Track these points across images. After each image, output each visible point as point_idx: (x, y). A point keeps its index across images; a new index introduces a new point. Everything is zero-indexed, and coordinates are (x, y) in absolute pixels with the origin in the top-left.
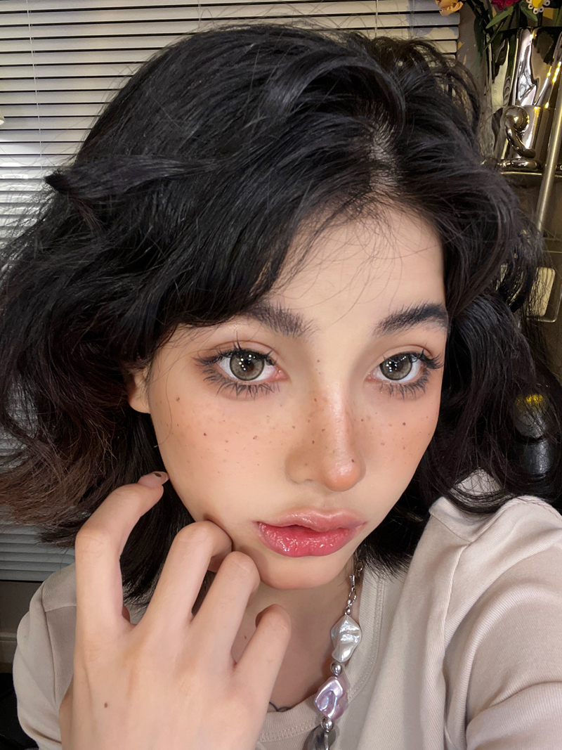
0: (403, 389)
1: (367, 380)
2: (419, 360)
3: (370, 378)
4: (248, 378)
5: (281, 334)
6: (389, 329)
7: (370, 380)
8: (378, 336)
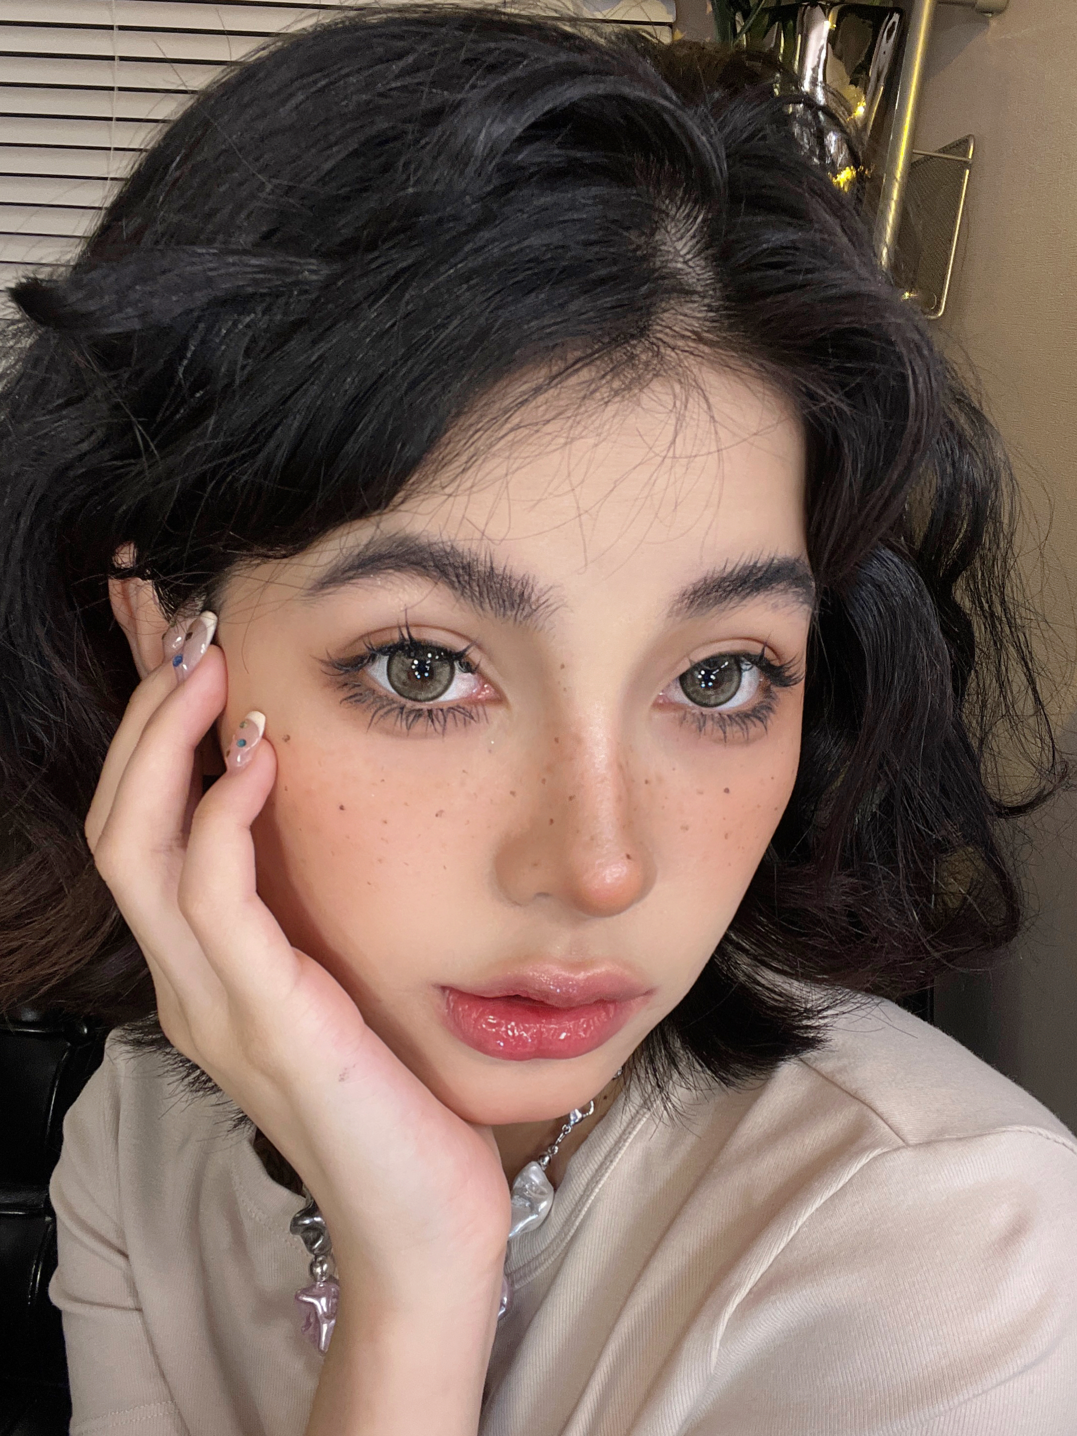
1: (657, 706)
2: (755, 668)
3: (661, 701)
6: (700, 606)
7: (663, 705)
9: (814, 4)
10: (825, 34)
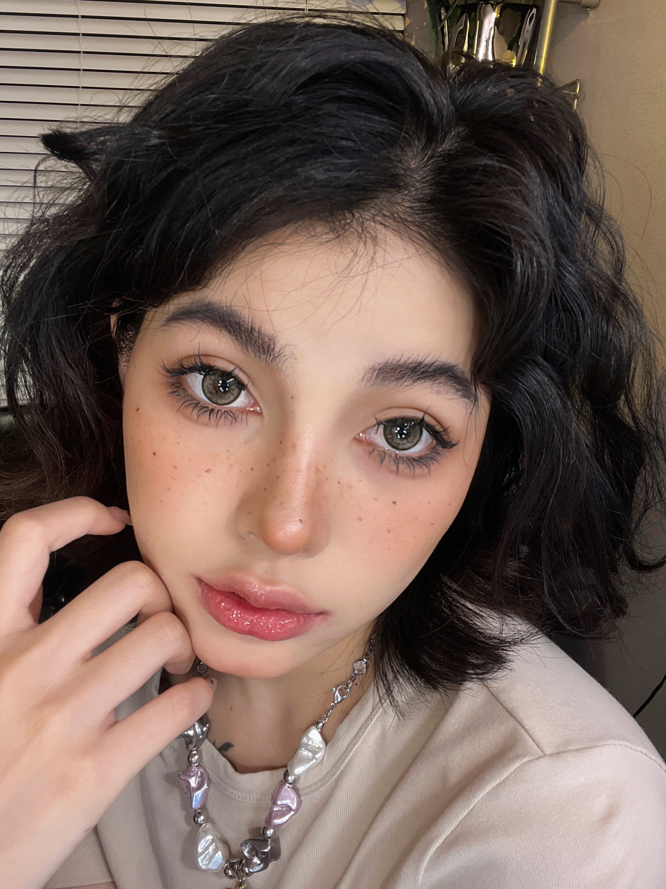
0: (397, 460)
4: (219, 402)
5: (252, 355)
6: (384, 379)
8: (369, 384)
9: (487, 3)
10: (493, 20)
